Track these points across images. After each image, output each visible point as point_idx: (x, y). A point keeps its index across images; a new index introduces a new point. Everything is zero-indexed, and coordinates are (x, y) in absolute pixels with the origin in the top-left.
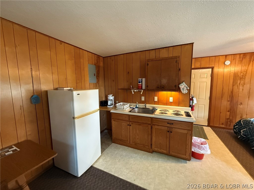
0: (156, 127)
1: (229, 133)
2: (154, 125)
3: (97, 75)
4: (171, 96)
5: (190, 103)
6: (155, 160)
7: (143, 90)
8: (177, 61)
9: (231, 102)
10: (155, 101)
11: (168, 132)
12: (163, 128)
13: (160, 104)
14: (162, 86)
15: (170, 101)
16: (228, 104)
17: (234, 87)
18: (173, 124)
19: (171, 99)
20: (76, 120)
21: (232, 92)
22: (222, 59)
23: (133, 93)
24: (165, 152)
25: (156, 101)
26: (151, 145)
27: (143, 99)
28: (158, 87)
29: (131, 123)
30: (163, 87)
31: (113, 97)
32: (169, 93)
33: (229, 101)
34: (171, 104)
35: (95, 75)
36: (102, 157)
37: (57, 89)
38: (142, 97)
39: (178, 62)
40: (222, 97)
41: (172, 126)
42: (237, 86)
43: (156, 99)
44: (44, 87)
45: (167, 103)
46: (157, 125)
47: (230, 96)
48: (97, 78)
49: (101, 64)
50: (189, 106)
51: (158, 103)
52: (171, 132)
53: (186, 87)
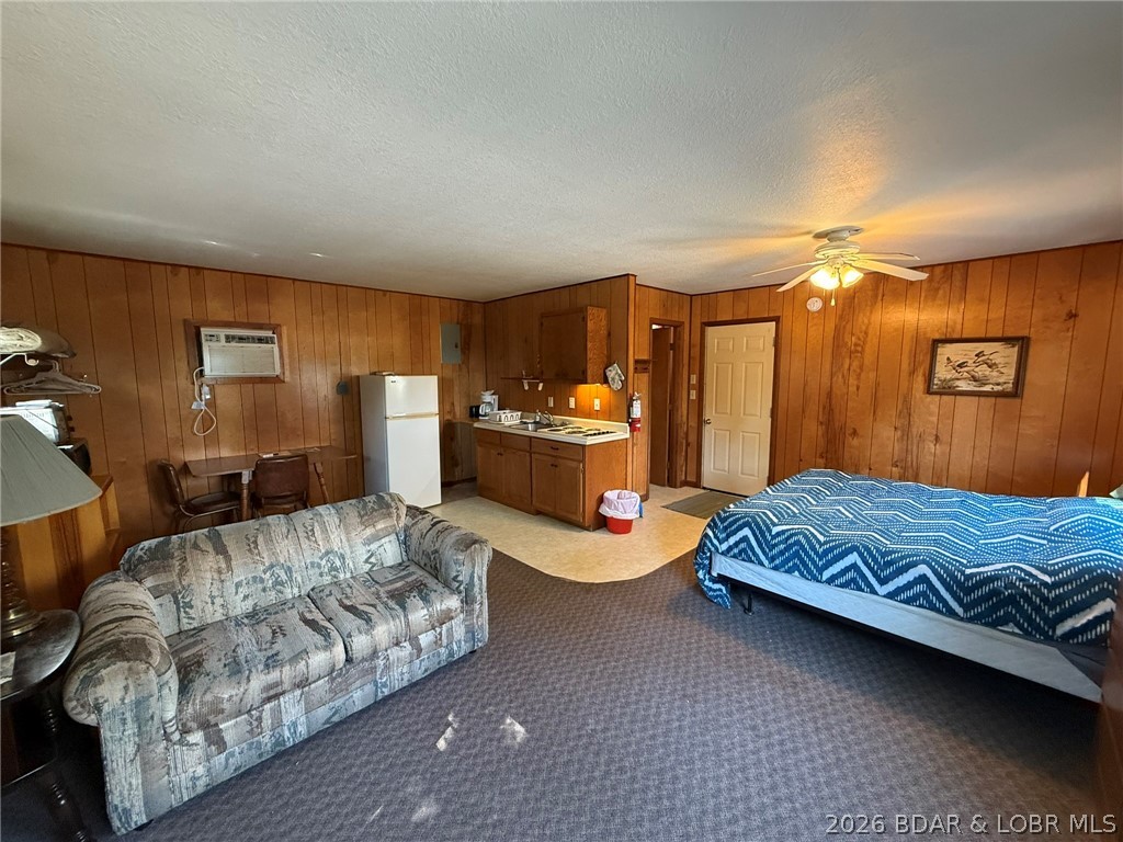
3: (465, 346)
4: (596, 395)
9: (827, 429)
10: (570, 407)
12: (545, 458)
15: (596, 409)
16: (820, 433)
17: (834, 379)
19: (597, 405)
20: (388, 422)
21: (830, 395)
22: (802, 293)
23: (526, 388)
25: (572, 408)
27: (551, 402)
31: (496, 397)
32: (593, 388)
33: (821, 423)
35: (456, 347)
36: (441, 507)
37: (374, 374)
38: (549, 398)
40: (803, 412)
42: (843, 376)
43: (572, 404)
44: (355, 371)
47: (824, 408)
48: (463, 352)
49: (477, 319)
51: (576, 412)
53: (619, 376)
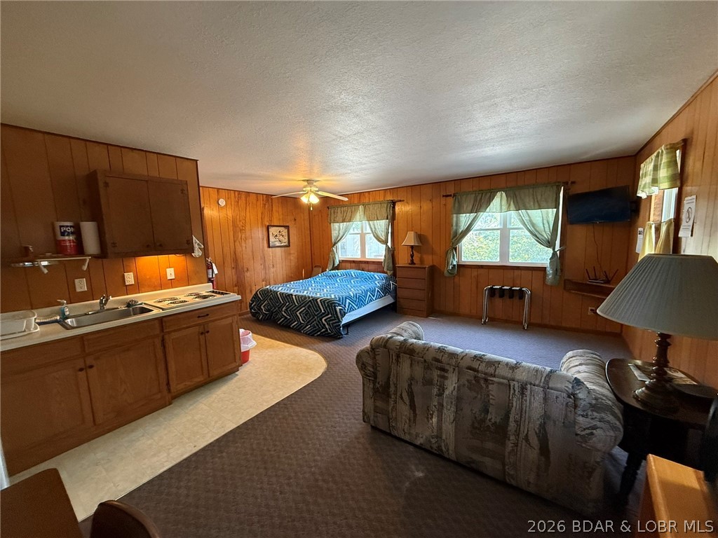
0: (175, 335)
1: (247, 319)
2: (169, 333)
4: (168, 265)
5: (207, 274)
6: (191, 405)
7: (89, 256)
8: (182, 190)
9: (236, 270)
10: (127, 284)
11: (202, 333)
12: (191, 330)
13: (143, 289)
14: (158, 244)
15: (169, 278)
16: (233, 273)
17: (236, 244)
18: (208, 315)
19: (171, 273)
21: (235, 253)
22: (214, 194)
23: (46, 271)
24: (200, 379)
25: (131, 283)
26: (168, 384)
27: (81, 285)
28: (148, 246)
29: (90, 361)
30: (161, 245)
32: (163, 258)
33: (233, 268)
34: (172, 284)
38: (77, 281)
39: (186, 192)
41: (208, 319)
42: (239, 242)
43: (130, 278)
45: (164, 284)
46: (175, 331)
47: (233, 260)
50: (206, 281)
51: (137, 287)
52: (208, 332)
53: (198, 244)
